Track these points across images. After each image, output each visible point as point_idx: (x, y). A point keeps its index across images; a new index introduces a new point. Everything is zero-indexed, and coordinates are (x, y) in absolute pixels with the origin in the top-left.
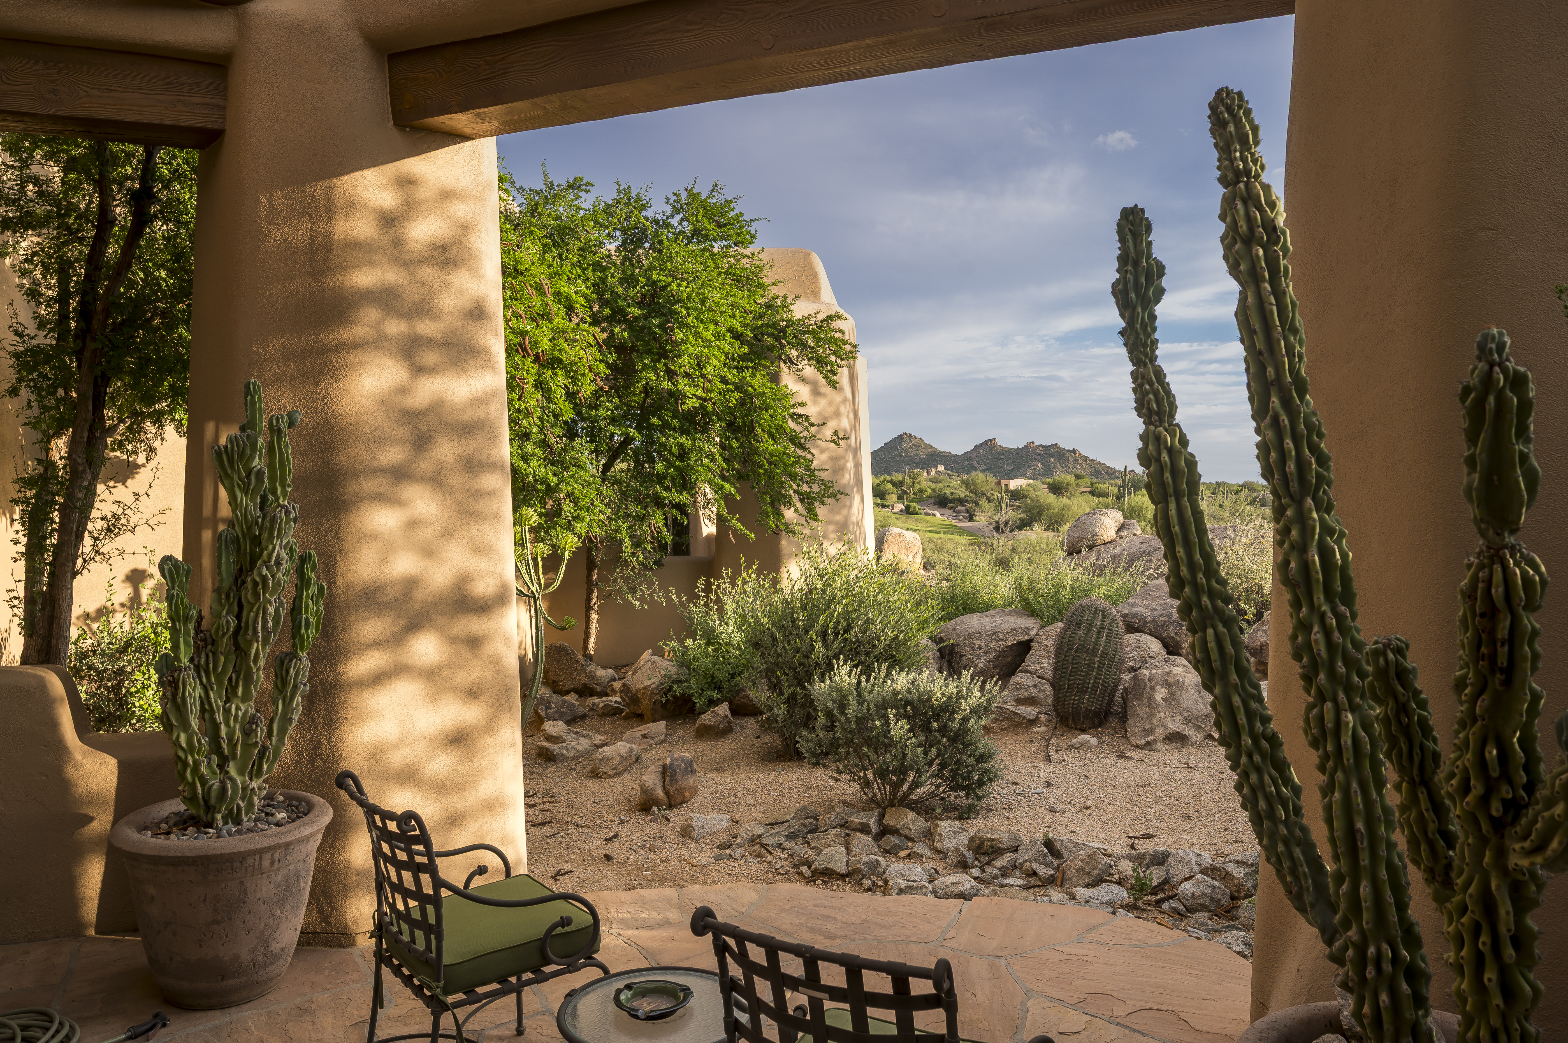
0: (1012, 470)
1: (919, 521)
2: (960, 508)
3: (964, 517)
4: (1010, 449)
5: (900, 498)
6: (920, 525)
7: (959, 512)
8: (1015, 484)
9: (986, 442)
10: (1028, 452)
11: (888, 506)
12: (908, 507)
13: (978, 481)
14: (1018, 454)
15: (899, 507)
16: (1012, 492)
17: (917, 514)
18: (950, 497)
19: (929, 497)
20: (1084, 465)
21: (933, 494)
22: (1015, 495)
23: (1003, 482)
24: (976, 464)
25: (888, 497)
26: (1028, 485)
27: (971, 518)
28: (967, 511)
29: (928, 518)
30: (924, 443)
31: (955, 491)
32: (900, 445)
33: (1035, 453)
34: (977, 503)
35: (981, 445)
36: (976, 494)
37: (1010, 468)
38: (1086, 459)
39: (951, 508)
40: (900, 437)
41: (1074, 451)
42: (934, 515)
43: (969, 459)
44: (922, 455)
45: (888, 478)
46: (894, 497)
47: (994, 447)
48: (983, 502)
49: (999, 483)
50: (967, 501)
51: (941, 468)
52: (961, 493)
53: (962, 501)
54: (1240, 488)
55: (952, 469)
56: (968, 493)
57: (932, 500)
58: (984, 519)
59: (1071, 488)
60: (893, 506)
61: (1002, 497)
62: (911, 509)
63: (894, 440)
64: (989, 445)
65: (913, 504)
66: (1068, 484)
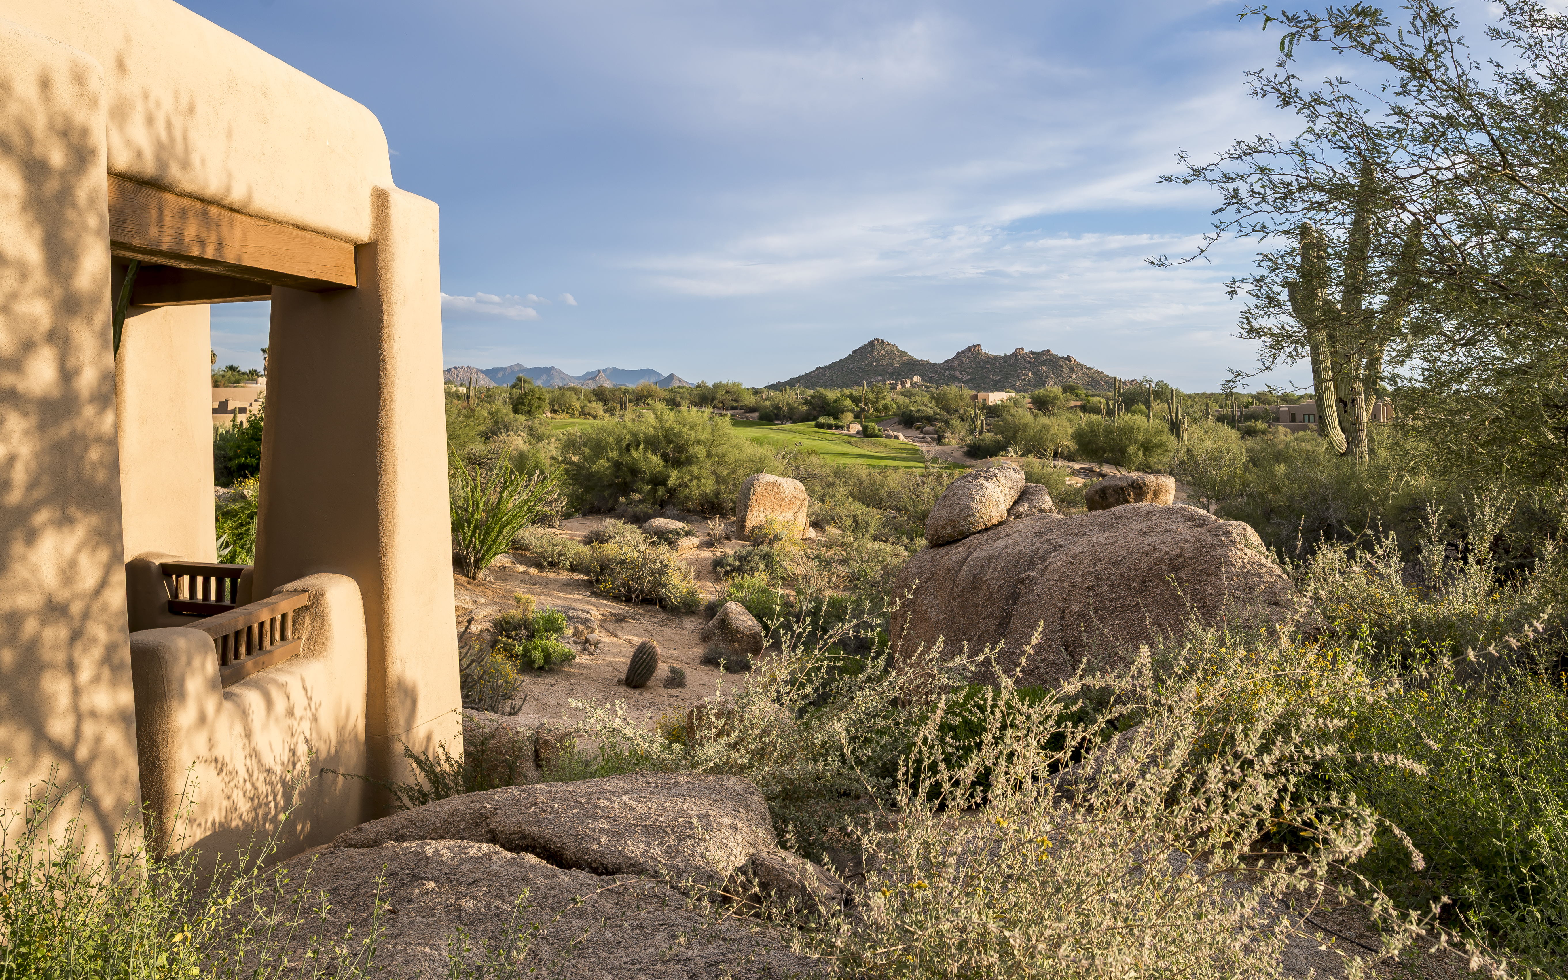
0: (999, 381)
1: (876, 445)
2: (929, 428)
3: (932, 438)
4: (996, 357)
5: (857, 417)
6: (878, 450)
7: (927, 433)
8: (995, 398)
9: (969, 349)
10: (1017, 359)
11: (842, 427)
12: (865, 428)
13: (950, 396)
14: (1005, 362)
15: (856, 427)
16: (990, 408)
17: (876, 436)
18: (917, 415)
19: (895, 415)
20: (1080, 374)
21: (898, 412)
22: (993, 412)
23: (981, 396)
24: (958, 374)
25: (843, 416)
26: (1010, 399)
27: (939, 441)
28: (936, 432)
29: (888, 441)
30: (898, 351)
31: (923, 408)
32: (871, 352)
33: (1025, 361)
34: (947, 423)
35: (963, 352)
36: (948, 411)
37: (997, 378)
38: (1082, 367)
39: (918, 428)
40: (871, 344)
41: (1068, 358)
42: (896, 437)
43: (950, 368)
44: (896, 364)
45: (847, 392)
46: (849, 416)
47: (979, 354)
48: (955, 421)
49: (975, 397)
50: (936, 420)
51: (917, 379)
52: (930, 409)
53: (930, 420)
54: (1250, 400)
55: (930, 380)
56: (938, 410)
57: (897, 419)
58: (954, 442)
59: (1058, 403)
60: (848, 427)
61: (976, 414)
62: (869, 431)
63: (864, 347)
64: (972, 352)
65: (872, 425)
66: (1055, 398)
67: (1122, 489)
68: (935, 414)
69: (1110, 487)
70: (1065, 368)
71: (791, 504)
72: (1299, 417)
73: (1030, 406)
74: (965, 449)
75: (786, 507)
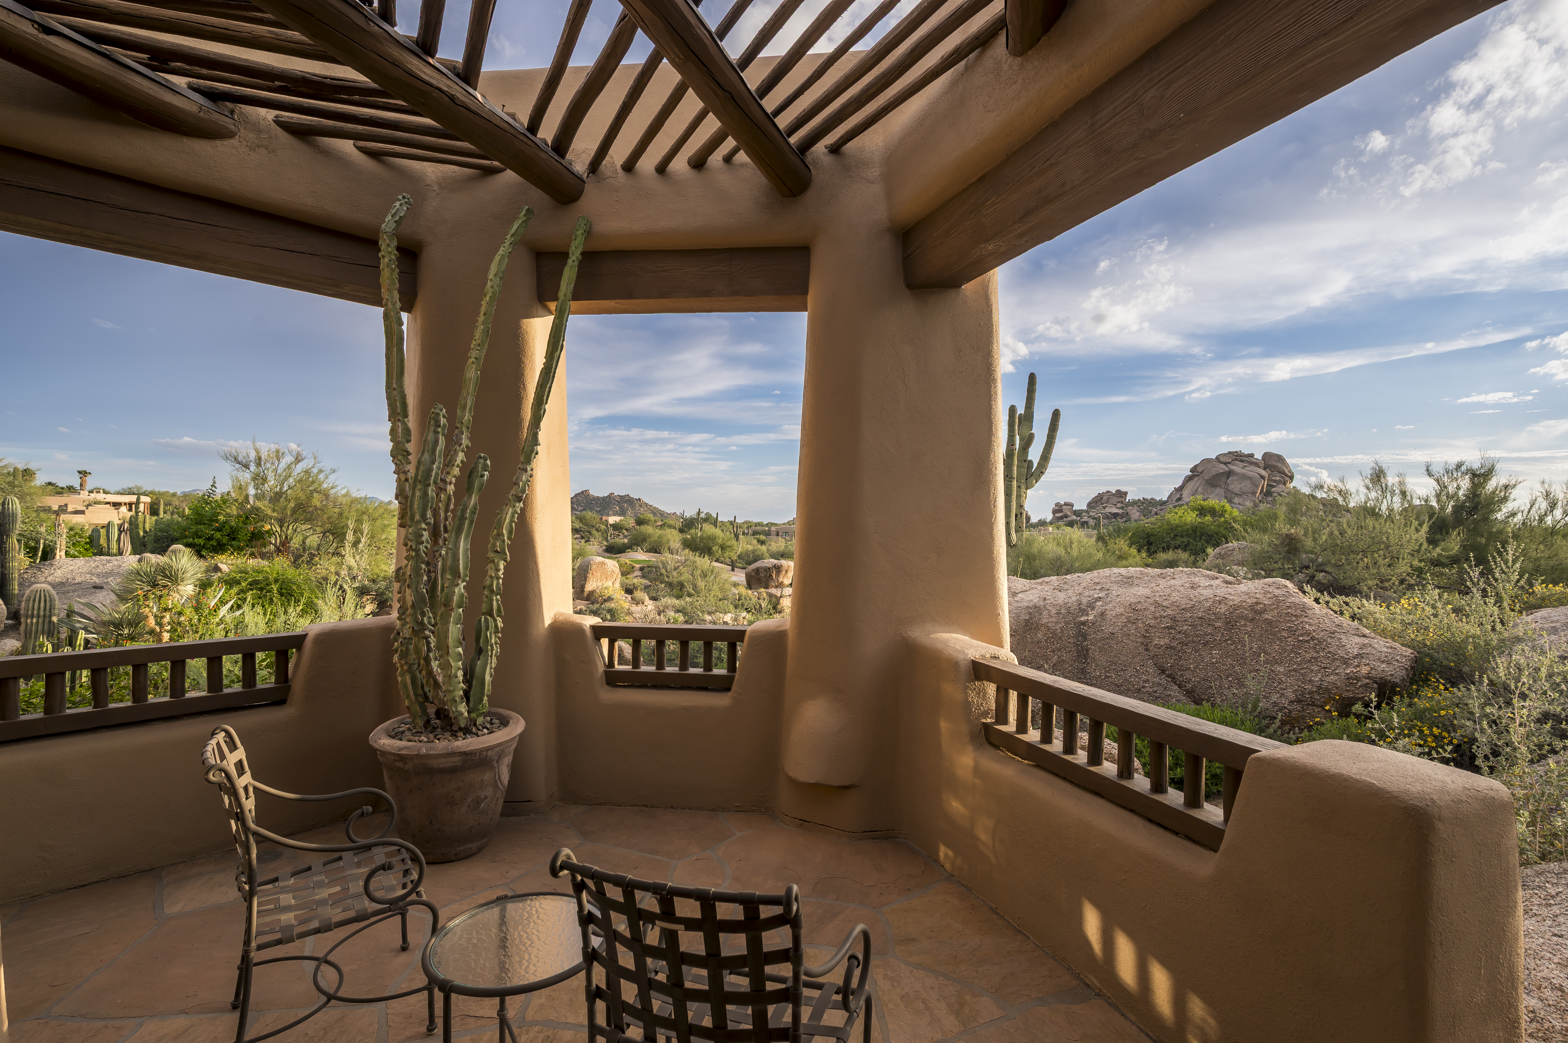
67: (769, 568)
68: (580, 528)
69: (762, 568)
70: (637, 505)
71: (611, 576)
72: (780, 534)
73: (634, 524)
74: (604, 548)
75: (609, 578)
